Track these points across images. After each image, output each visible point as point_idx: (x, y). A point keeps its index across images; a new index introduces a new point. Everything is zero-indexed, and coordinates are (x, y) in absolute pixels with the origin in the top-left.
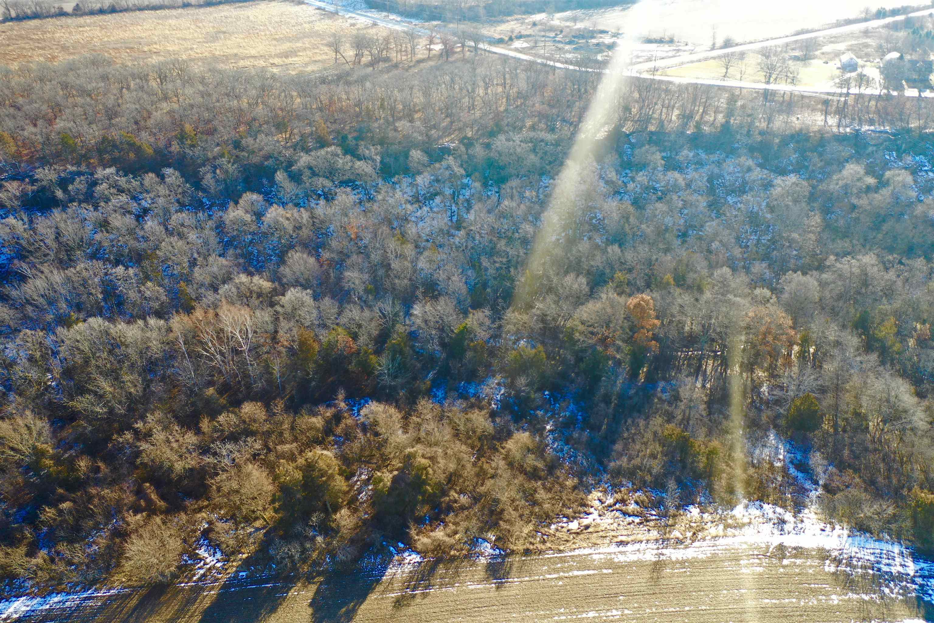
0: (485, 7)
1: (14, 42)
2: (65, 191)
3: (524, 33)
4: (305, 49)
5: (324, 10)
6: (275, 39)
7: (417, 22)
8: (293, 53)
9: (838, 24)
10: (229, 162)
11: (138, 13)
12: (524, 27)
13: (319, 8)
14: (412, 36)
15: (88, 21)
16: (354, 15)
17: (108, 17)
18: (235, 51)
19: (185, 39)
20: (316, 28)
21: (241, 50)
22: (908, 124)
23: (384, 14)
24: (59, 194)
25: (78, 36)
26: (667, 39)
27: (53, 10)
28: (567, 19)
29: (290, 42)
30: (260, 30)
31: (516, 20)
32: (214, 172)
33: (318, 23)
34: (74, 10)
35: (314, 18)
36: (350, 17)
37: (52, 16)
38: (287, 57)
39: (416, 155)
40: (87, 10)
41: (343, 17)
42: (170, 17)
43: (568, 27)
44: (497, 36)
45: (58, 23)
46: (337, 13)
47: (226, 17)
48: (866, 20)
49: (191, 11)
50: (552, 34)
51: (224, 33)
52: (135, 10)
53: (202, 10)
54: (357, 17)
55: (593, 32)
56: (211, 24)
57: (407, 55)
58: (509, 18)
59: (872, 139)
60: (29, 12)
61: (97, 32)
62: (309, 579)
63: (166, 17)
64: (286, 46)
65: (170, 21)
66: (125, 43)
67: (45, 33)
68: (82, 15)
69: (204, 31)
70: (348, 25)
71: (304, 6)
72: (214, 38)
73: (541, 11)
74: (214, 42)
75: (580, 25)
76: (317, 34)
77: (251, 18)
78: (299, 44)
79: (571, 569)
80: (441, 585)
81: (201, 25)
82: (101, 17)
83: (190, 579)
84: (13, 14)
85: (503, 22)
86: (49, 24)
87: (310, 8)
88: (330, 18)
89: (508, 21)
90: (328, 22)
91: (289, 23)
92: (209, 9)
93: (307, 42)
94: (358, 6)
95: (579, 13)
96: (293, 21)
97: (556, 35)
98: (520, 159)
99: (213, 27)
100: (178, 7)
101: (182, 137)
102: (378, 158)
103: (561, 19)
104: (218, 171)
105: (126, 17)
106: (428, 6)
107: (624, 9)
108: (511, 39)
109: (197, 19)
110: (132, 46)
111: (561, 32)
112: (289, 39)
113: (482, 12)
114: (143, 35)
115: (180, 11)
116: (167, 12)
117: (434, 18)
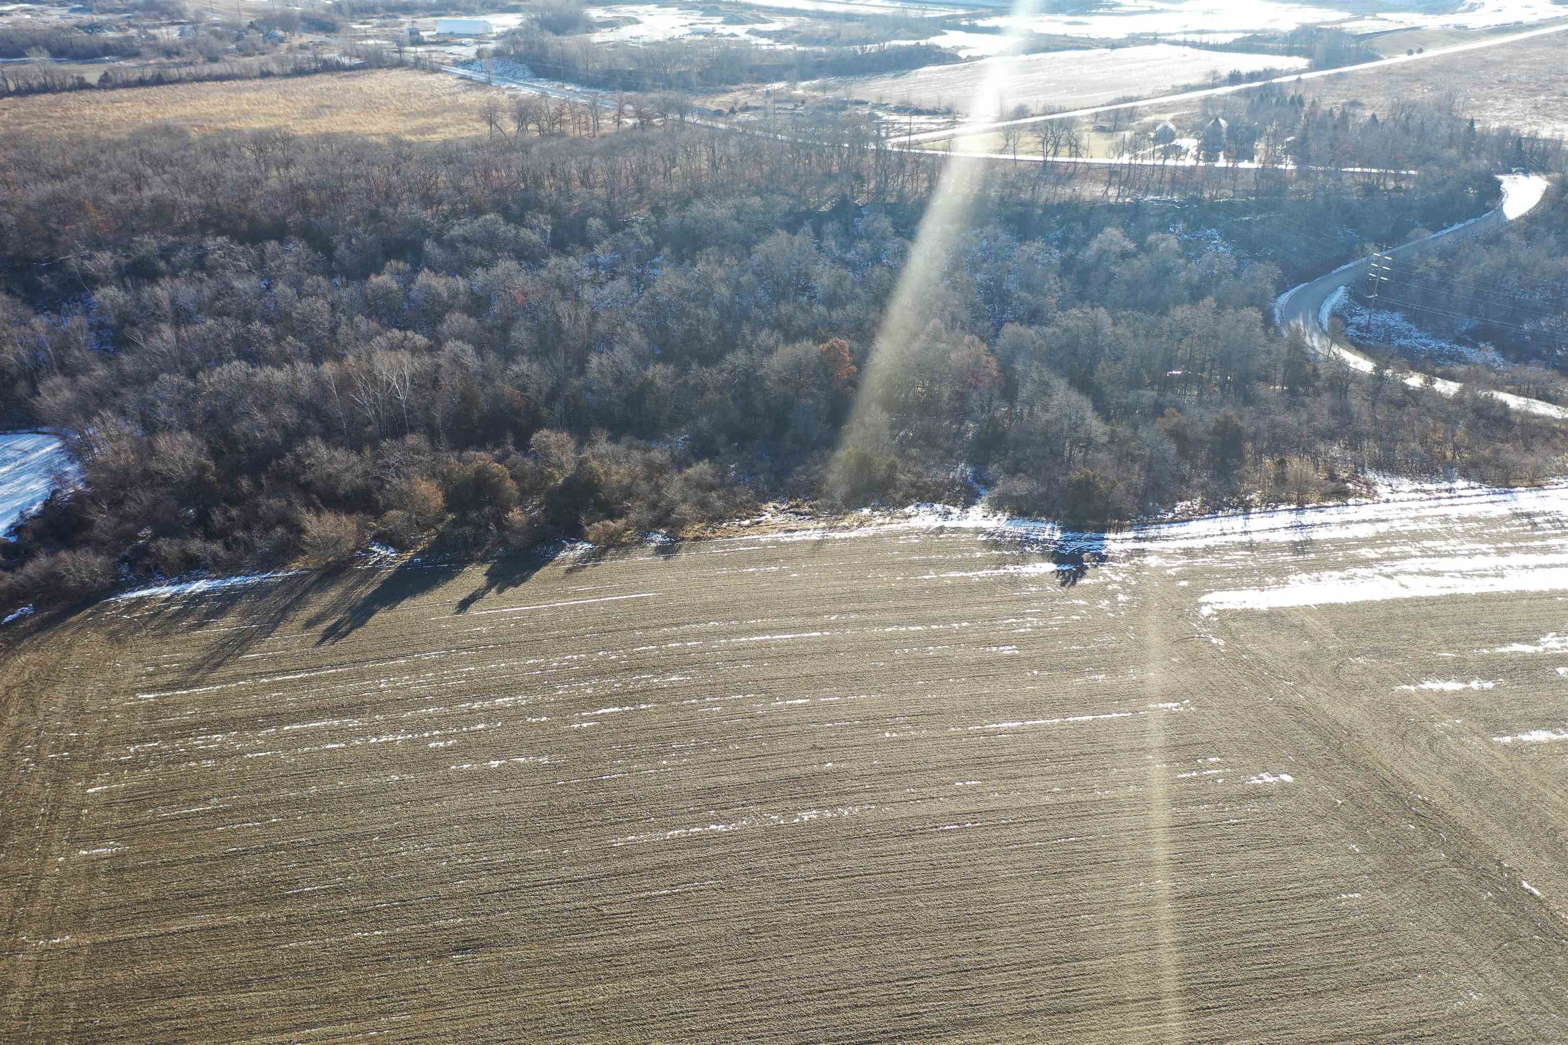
0: (700, 74)
1: (25, 120)
2: (168, 262)
3: (750, 104)
4: (447, 125)
5: (470, 79)
6: (404, 114)
7: (604, 93)
8: (432, 129)
9: (1175, 91)
10: (365, 232)
11: (196, 84)
12: (754, 98)
13: (463, 77)
14: (594, 109)
15: (125, 95)
16: (514, 86)
17: (154, 90)
18: (349, 128)
19: (274, 115)
20: (460, 101)
21: (356, 127)
22: (1202, 193)
23: (557, 83)
24: (162, 265)
25: (118, 113)
26: (944, 110)
27: (70, 81)
28: (815, 89)
29: (425, 117)
30: (381, 104)
31: (744, 89)
32: (350, 241)
33: (463, 95)
34: (101, 80)
35: (456, 90)
36: (508, 88)
37: (70, 90)
38: (422, 134)
39: (595, 223)
40: (119, 81)
41: (498, 88)
42: (246, 89)
43: (814, 97)
44: (714, 108)
45: (81, 97)
46: (488, 82)
47: (328, 89)
48: (1213, 86)
49: (275, 82)
50: (790, 106)
51: (329, 107)
52: (191, 81)
53: (290, 81)
54: (520, 87)
55: (846, 102)
56: (307, 98)
57: (587, 129)
58: (734, 87)
59: (1153, 208)
60: (35, 83)
61: (144, 108)
62: (483, 561)
63: (239, 90)
64: (421, 122)
65: (247, 95)
66: (189, 120)
67: (68, 109)
68: (115, 87)
69: (299, 106)
70: (505, 97)
71: (441, 76)
72: (316, 112)
73: (779, 79)
74: (317, 118)
75: (830, 95)
76: (463, 108)
77: (365, 89)
78: (438, 120)
79: (738, 546)
80: (611, 559)
81: (293, 98)
82: (142, 90)
83: (367, 564)
84: (12, 86)
85: (726, 92)
86: (70, 99)
87: (450, 78)
88: (478, 88)
89: (732, 91)
90: (476, 93)
91: (420, 96)
92: (300, 80)
93: (449, 118)
94: (519, 74)
95: (832, 81)
96: (426, 94)
97: (796, 106)
98: (720, 227)
99: (312, 101)
100: (255, 77)
101: (305, 205)
102: (549, 228)
103: (804, 88)
104: (353, 240)
105: (181, 90)
106: (619, 71)
107: (896, 77)
108: (733, 111)
109: (285, 91)
110: (199, 123)
111: (803, 102)
112: (423, 114)
113: (694, 79)
114: (213, 111)
115: (258, 82)
116: (240, 83)
117: (627, 88)
